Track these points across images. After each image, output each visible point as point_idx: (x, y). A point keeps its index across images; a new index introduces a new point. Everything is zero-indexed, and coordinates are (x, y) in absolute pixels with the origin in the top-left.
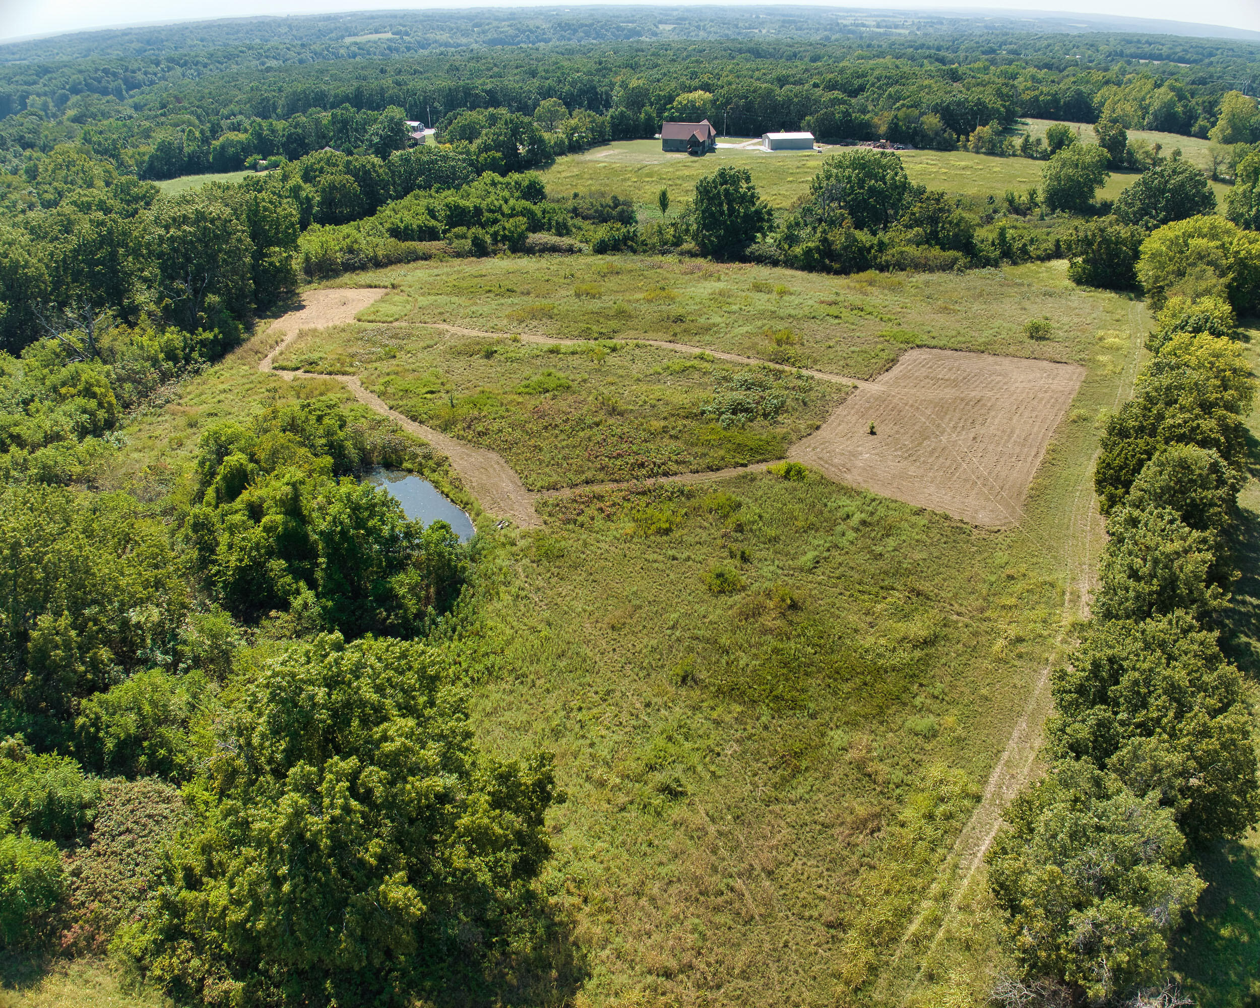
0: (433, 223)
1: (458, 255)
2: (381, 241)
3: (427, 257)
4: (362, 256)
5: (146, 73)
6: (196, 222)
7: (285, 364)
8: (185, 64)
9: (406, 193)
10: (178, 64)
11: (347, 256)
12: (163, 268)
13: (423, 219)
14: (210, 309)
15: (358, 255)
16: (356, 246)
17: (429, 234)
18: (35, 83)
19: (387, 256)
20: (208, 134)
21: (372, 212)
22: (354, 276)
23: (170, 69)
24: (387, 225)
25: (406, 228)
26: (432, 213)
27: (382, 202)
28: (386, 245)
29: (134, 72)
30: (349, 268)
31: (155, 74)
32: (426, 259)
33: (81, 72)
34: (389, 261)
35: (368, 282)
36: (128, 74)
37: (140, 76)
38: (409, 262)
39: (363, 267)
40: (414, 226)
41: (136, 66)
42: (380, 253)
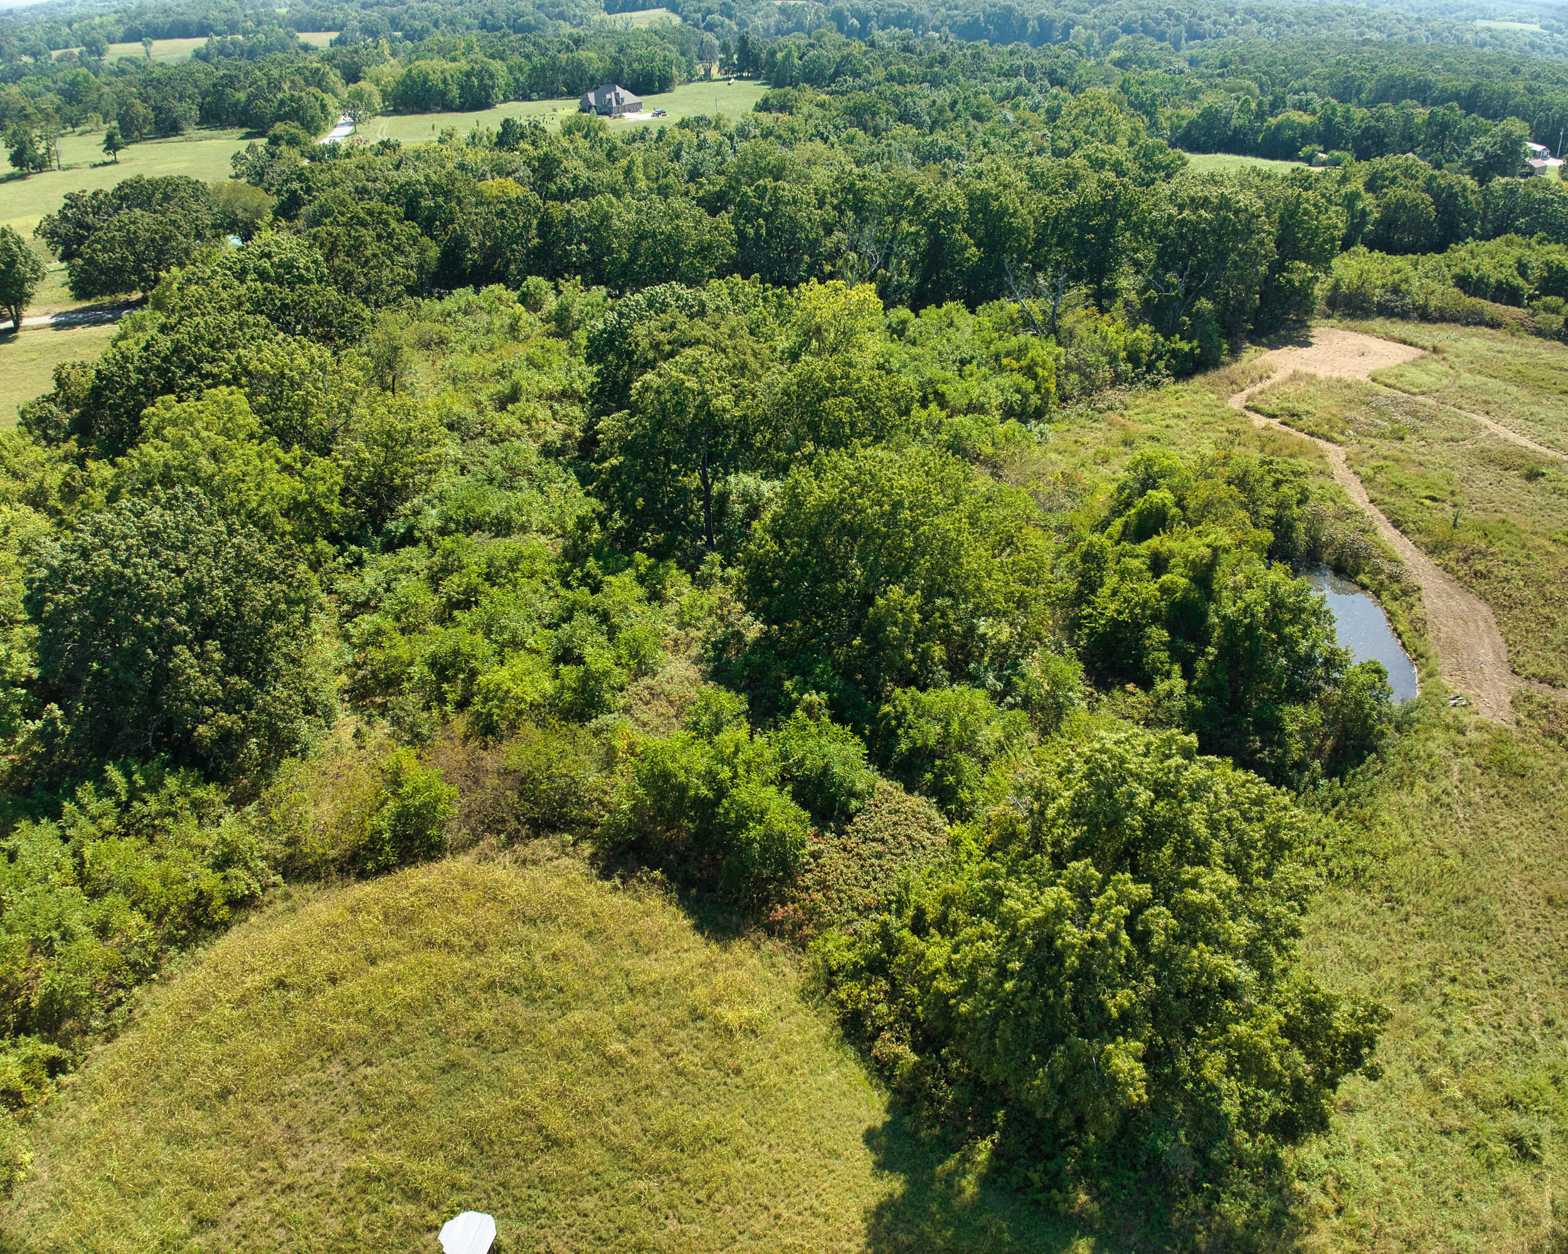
0: (1520, 281)
1: (1539, 333)
2: (1439, 288)
3: (1494, 324)
4: (1408, 300)
5: (1215, 23)
6: (1219, 207)
7: (1261, 406)
8: (1266, 19)
9: (1497, 233)
10: (1256, 18)
11: (1388, 296)
12: (1160, 255)
13: (1508, 274)
14: (1197, 317)
15: (1403, 298)
16: (1404, 286)
17: (1508, 295)
18: (1085, 12)
19: (1441, 310)
20: (1266, 108)
21: (1440, 248)
22: (1388, 323)
23: (1245, 22)
24: (1456, 270)
25: (1480, 280)
26: (1522, 269)
27: (1459, 238)
28: (1443, 294)
29: (1201, 19)
30: (1386, 311)
31: (1226, 26)
32: (1492, 327)
33: (1141, 8)
34: (1443, 317)
35: (1403, 336)
36: (1195, 20)
37: (1207, 25)
38: (1467, 324)
39: (1404, 316)
40: (1492, 280)
41: (1205, 13)
42: (1434, 302)
